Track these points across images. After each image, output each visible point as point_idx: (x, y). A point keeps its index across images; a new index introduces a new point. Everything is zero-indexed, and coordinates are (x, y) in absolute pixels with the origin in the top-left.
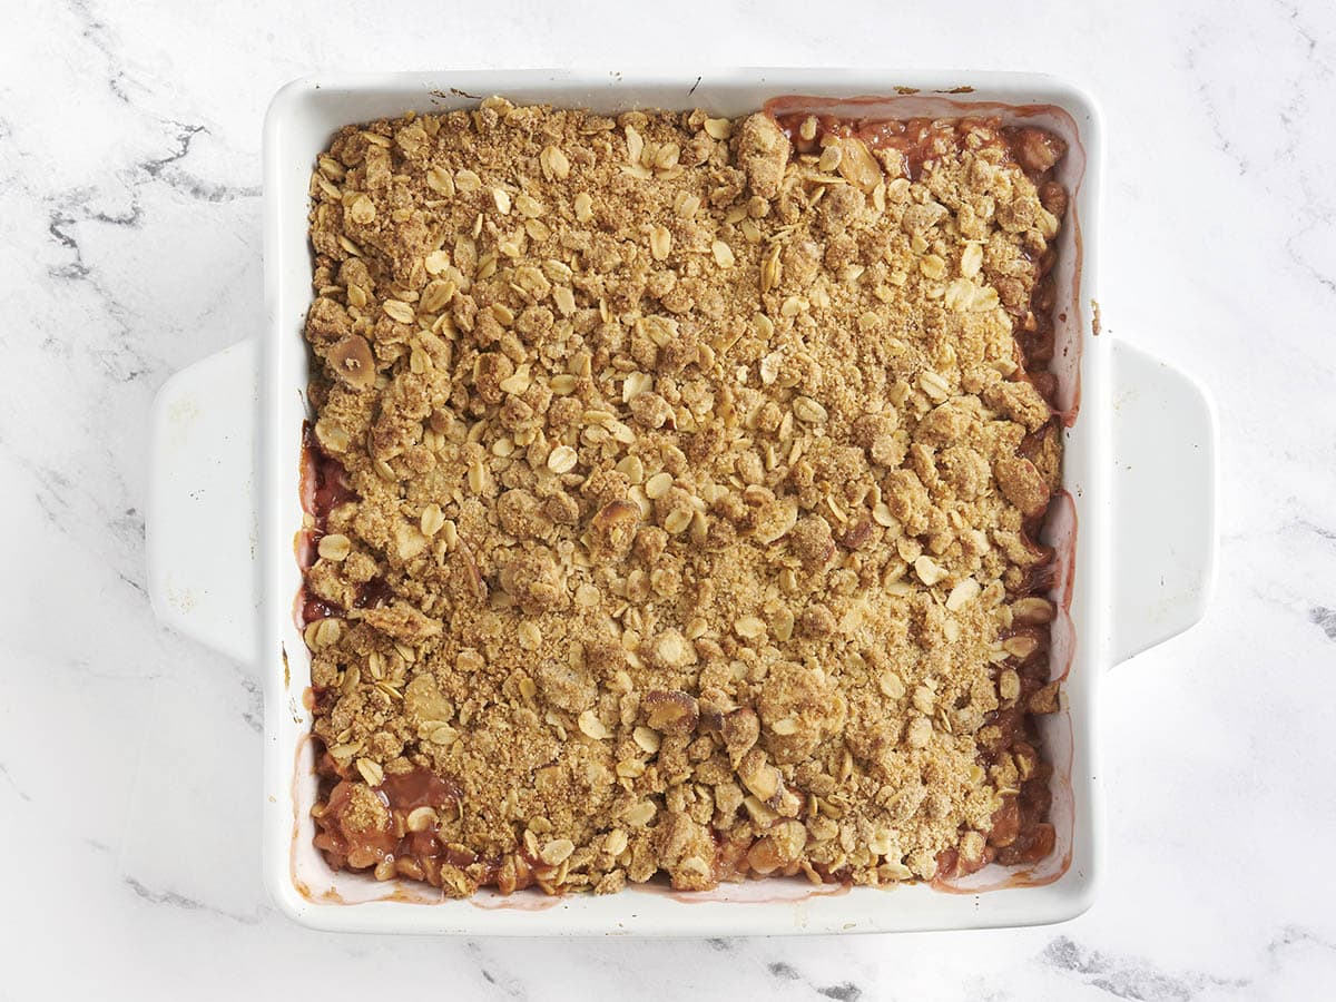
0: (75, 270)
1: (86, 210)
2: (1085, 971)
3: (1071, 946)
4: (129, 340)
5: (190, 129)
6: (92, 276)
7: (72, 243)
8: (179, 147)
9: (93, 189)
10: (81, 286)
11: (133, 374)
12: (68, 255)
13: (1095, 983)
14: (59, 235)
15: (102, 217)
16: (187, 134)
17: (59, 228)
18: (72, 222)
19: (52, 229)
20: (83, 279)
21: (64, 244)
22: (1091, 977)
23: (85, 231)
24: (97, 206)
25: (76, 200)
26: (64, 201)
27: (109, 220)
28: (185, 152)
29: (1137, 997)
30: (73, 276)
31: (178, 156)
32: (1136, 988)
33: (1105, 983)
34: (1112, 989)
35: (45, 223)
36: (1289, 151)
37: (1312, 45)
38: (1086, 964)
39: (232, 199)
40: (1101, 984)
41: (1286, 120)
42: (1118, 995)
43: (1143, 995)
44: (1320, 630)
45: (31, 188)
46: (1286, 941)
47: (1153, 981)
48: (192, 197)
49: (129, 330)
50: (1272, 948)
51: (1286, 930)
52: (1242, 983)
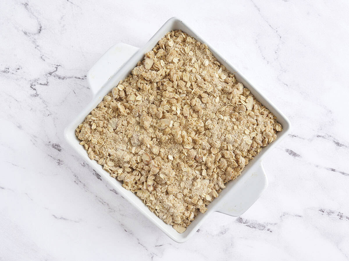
0: (36, 95)
1: (37, 83)
2: (244, 223)
3: (241, 219)
4: (47, 108)
5: (57, 65)
6: (39, 96)
7: (35, 89)
8: (55, 69)
9: (39, 78)
10: (37, 98)
11: (49, 115)
12: (34, 92)
13: (246, 226)
14: (32, 88)
15: (41, 84)
16: (57, 67)
17: (32, 87)
18: (35, 85)
19: (31, 87)
20: (37, 96)
21: (34, 90)
22: (246, 224)
23: (37, 87)
24: (40, 82)
25: (35, 81)
26: (33, 81)
27: (42, 84)
28: (57, 70)
29: (255, 228)
30: (36, 96)
31: (55, 71)
32: (255, 226)
33: (248, 225)
34: (250, 227)
35: (29, 86)
36: (277, 59)
37: (281, 37)
38: (244, 222)
39: (67, 79)
40: (248, 226)
41: (276, 53)
42: (251, 228)
43: (256, 227)
44: (287, 153)
45: (26, 79)
46: (284, 215)
47: (258, 225)
48: (58, 79)
49: (47, 106)
50: (281, 217)
51: (284, 213)
52: (275, 224)
